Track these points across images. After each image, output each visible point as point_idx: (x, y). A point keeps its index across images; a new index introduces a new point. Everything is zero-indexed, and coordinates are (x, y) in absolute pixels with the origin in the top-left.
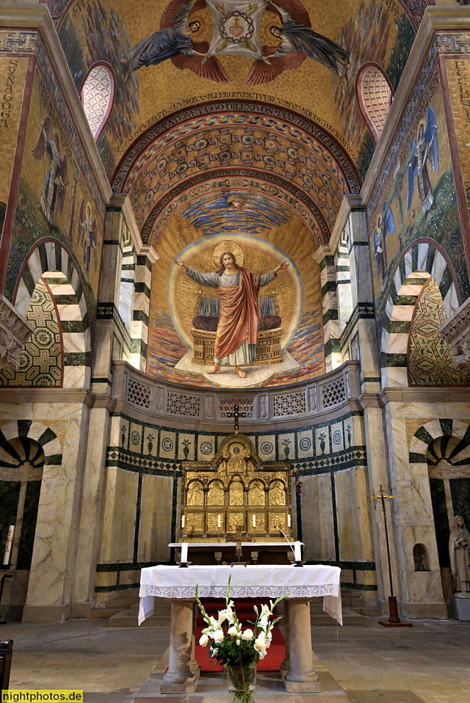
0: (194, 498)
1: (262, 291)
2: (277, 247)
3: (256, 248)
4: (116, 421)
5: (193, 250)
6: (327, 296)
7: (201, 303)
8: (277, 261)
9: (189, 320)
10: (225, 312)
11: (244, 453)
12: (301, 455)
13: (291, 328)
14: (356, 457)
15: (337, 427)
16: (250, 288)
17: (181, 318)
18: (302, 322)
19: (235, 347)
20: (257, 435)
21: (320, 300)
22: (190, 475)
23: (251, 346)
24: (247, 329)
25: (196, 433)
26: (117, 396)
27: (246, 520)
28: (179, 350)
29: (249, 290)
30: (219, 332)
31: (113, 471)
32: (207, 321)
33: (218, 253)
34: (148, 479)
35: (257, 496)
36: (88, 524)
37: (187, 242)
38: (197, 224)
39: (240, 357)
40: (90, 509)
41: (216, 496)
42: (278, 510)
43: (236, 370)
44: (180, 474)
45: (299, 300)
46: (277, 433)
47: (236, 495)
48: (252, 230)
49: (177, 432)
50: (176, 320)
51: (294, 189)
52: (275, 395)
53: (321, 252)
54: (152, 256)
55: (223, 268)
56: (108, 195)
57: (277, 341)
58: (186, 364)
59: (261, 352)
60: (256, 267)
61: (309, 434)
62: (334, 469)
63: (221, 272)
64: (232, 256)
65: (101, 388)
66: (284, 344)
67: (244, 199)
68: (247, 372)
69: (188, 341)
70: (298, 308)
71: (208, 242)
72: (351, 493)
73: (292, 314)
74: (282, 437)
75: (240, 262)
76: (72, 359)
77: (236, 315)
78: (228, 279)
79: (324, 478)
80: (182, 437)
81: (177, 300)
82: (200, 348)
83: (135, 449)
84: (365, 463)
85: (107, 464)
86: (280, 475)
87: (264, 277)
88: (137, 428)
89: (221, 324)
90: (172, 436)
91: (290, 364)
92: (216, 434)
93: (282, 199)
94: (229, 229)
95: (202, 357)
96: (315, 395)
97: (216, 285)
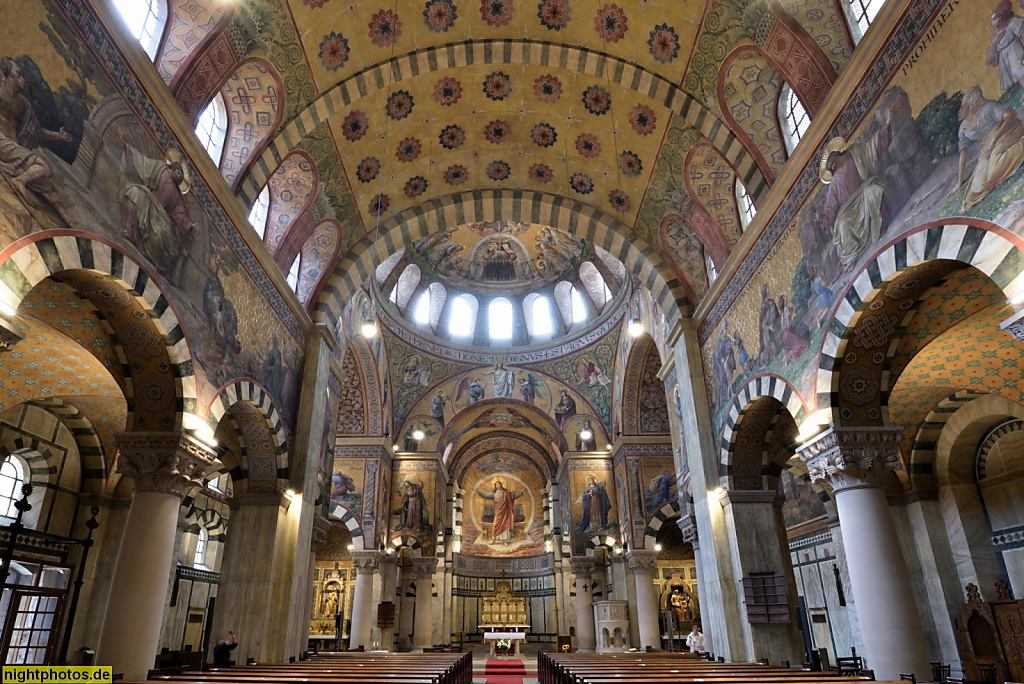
0: (487, 608)
1: (516, 502)
2: (522, 480)
3: (512, 480)
4: (455, 577)
5: (481, 482)
6: (545, 513)
7: (486, 508)
8: (523, 487)
9: (480, 518)
10: (497, 512)
11: (507, 589)
12: (532, 588)
13: (529, 523)
14: (552, 592)
15: (546, 578)
16: (510, 498)
17: (476, 518)
18: (535, 521)
19: (503, 531)
20: (513, 578)
21: (542, 513)
22: (485, 599)
23: (510, 530)
24: (508, 521)
25: (486, 578)
26: (455, 567)
27: (508, 617)
28: (476, 534)
29: (510, 501)
30: (494, 523)
31: (455, 597)
32: (488, 518)
33: (493, 482)
34: (467, 599)
35: (512, 607)
36: (448, 618)
37: (478, 479)
38: (483, 470)
39: (505, 535)
40: (448, 613)
41: (496, 607)
42: (521, 613)
43: (503, 543)
44: (480, 596)
45: (533, 508)
46: (522, 578)
47: (504, 606)
48: (510, 472)
49: (478, 578)
50: (474, 519)
51: (530, 459)
52: (521, 561)
53: (542, 491)
54: (463, 492)
55: (496, 489)
56: (448, 479)
57: (523, 528)
58: (479, 541)
59: (515, 533)
60: (512, 489)
61: (535, 579)
62: (544, 596)
63: (495, 492)
64: (500, 483)
65: (449, 565)
66: (526, 530)
67: (506, 459)
68: (509, 543)
69: (480, 529)
70: (533, 513)
71: (488, 477)
72: (550, 606)
73: (530, 516)
74: (524, 580)
75: (504, 487)
76: (439, 555)
77: (503, 514)
78: (498, 495)
79: (541, 599)
80: (480, 580)
81: (474, 509)
82: (486, 532)
83: (461, 587)
84: (555, 595)
85: (453, 595)
86: (522, 599)
87: (517, 494)
88: (462, 578)
89: (495, 518)
90: (475, 580)
91: (529, 541)
92: (495, 578)
93: (524, 461)
94: (498, 471)
95: (486, 537)
96: (538, 561)
97: (492, 498)
